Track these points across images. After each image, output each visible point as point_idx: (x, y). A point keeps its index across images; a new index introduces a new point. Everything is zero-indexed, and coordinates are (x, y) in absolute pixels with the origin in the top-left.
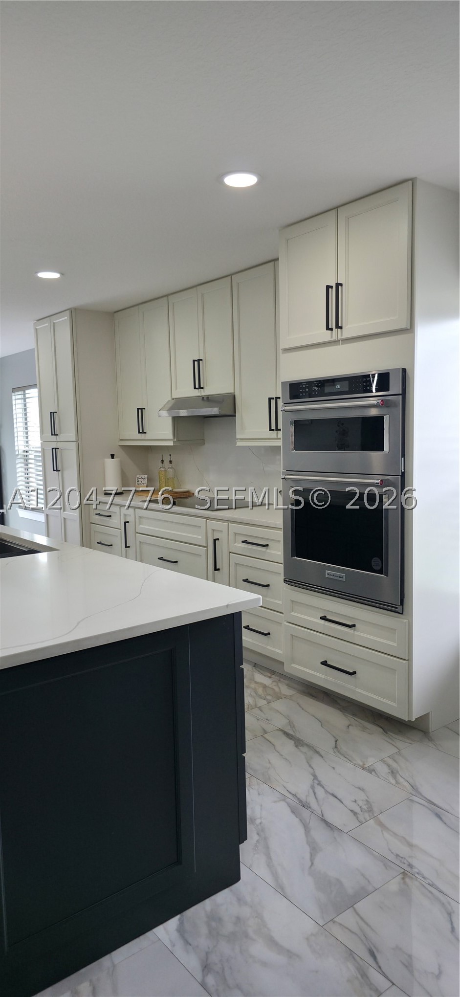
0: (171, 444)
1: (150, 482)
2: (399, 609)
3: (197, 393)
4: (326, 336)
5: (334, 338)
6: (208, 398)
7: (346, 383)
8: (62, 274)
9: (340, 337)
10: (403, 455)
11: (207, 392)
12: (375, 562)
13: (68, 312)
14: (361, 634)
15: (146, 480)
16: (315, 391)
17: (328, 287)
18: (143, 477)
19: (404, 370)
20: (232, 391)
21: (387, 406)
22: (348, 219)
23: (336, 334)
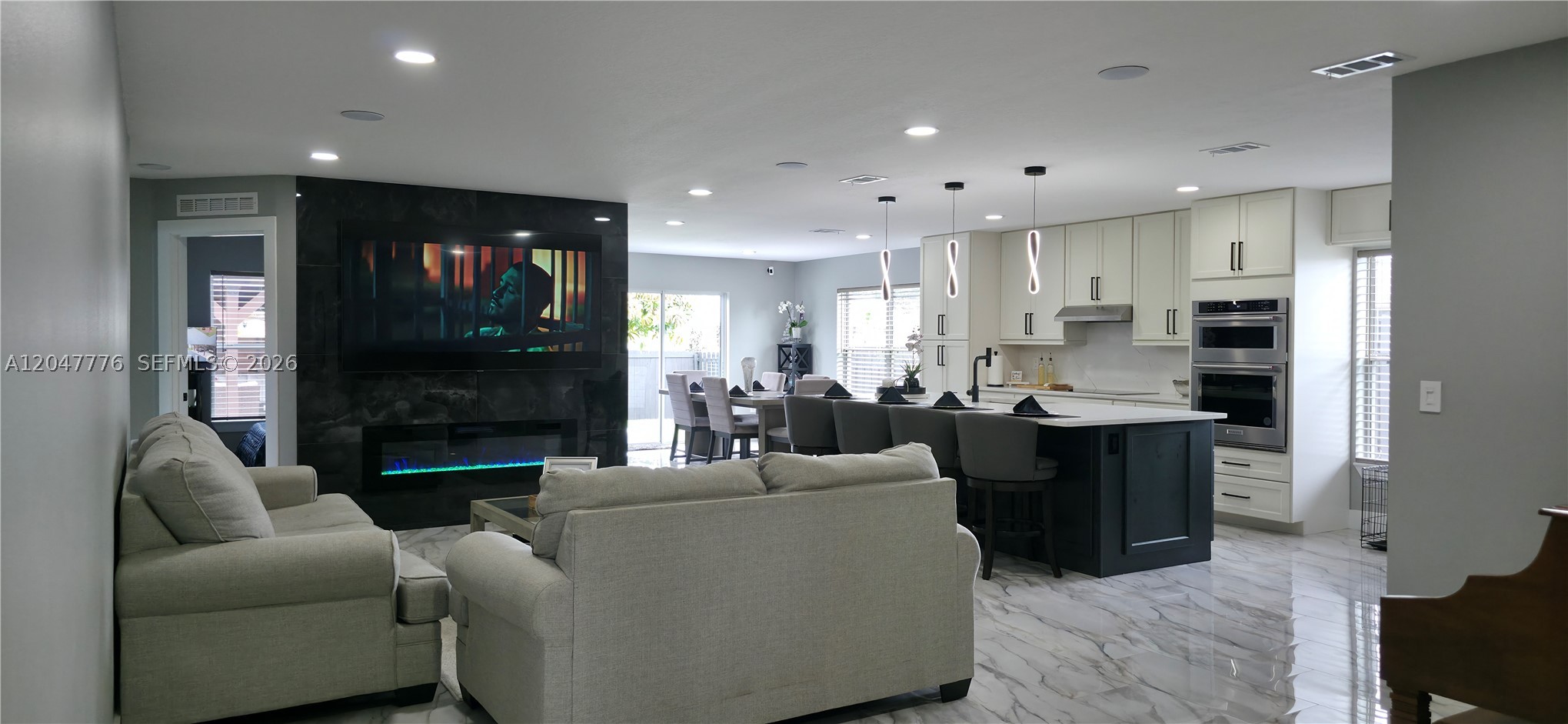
0: (1062, 343)
1: (1024, 377)
2: (1284, 450)
3: (1093, 303)
4: (1231, 274)
5: (1236, 275)
6: (1102, 307)
7: (1246, 305)
8: (1004, 216)
9: (1240, 275)
10: (1287, 351)
11: (1104, 302)
12: (1267, 420)
13: (968, 234)
14: (1255, 471)
15: (1021, 375)
16: (1220, 308)
17: (1233, 244)
18: (1018, 372)
19: (1288, 299)
20: (1130, 303)
21: (1276, 321)
22: (1247, 203)
23: (1237, 273)
